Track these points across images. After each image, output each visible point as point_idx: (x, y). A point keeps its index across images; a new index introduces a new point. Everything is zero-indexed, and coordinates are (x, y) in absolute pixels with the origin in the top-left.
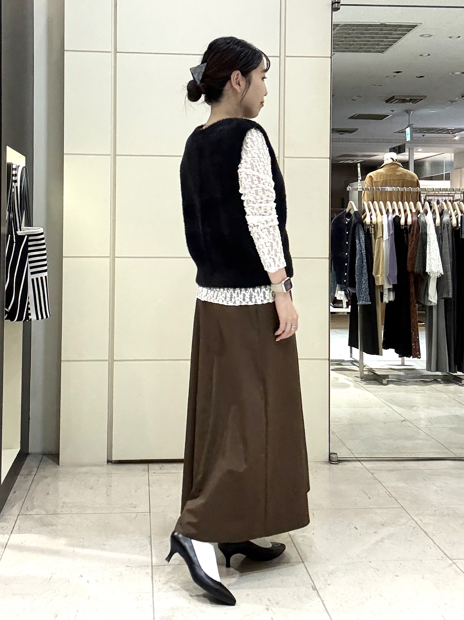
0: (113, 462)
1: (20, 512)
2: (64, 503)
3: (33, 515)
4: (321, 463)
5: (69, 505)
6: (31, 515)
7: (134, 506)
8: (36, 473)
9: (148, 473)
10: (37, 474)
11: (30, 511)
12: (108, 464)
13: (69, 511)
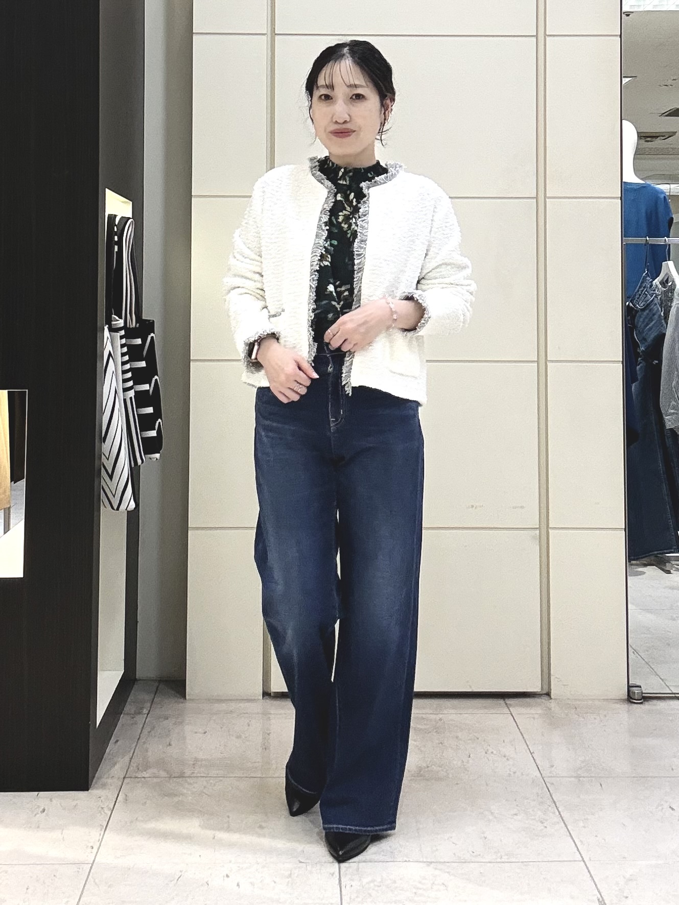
0: (270, 694)
1: (126, 773)
2: (196, 760)
3: (147, 779)
4: (614, 701)
5: (204, 763)
6: (143, 777)
10: (150, 713)
11: (142, 772)
12: (264, 697)
13: (204, 773)
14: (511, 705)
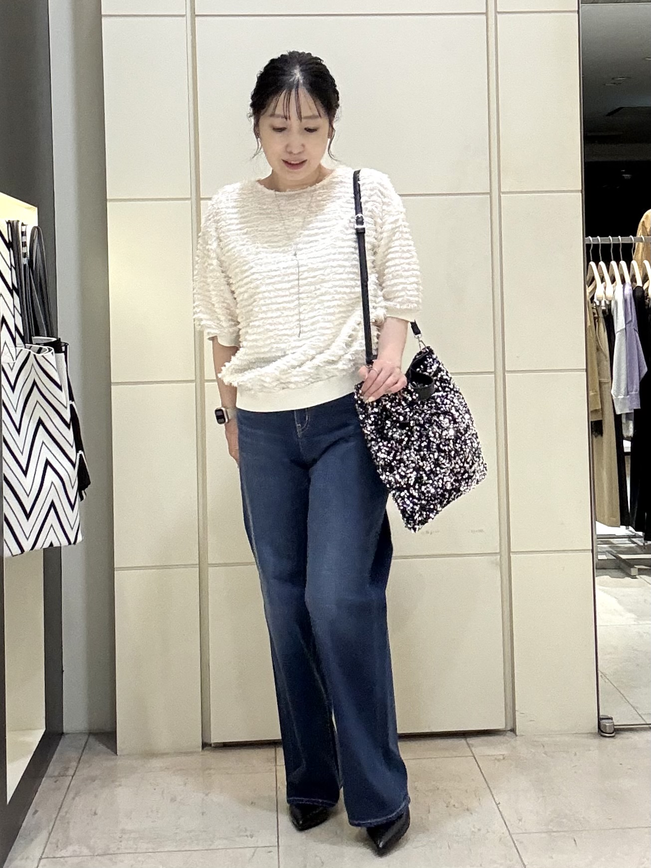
0: (213, 745)
1: (43, 852)
2: (123, 831)
3: (66, 859)
4: (584, 735)
5: (132, 835)
6: (62, 857)
7: (248, 833)
8: (75, 771)
9: (276, 765)
10: (76, 774)
11: (61, 850)
12: (205, 749)
13: (131, 848)
14: (473, 746)
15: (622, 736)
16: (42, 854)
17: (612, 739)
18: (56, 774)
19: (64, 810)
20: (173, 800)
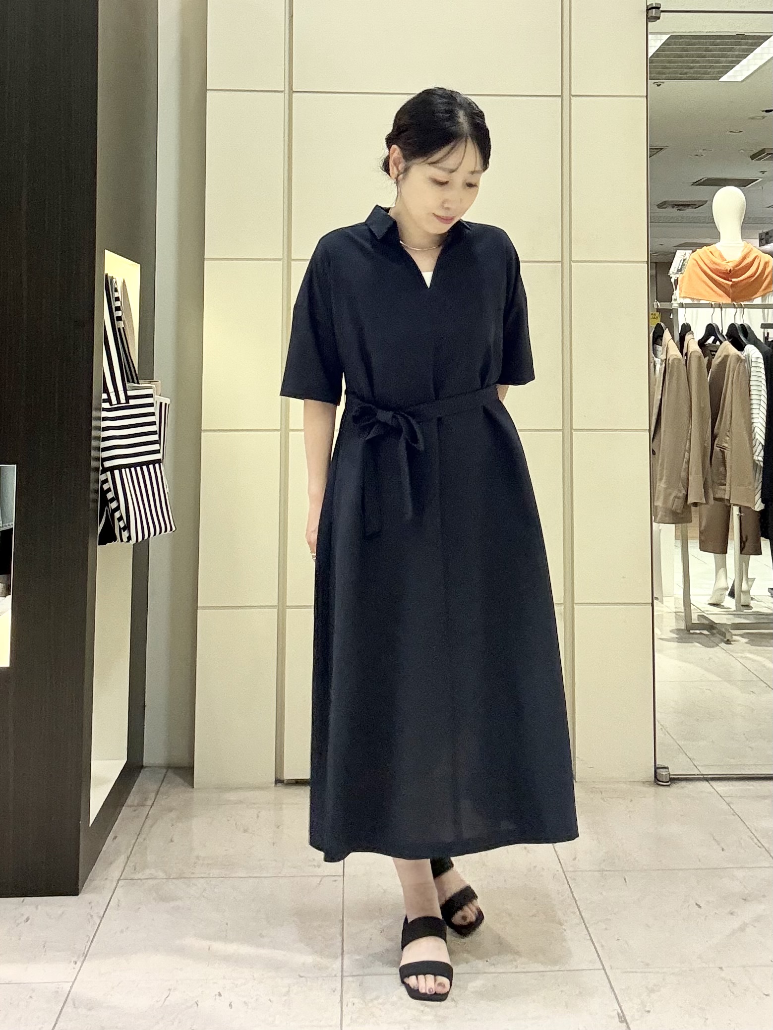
1: (122, 874)
3: (144, 881)
4: (640, 783)
7: (316, 864)
8: (153, 803)
10: (154, 805)
12: (277, 785)
13: (205, 873)
15: (678, 785)
16: (121, 876)
17: (667, 788)
18: (136, 803)
19: (143, 836)
20: (245, 831)
